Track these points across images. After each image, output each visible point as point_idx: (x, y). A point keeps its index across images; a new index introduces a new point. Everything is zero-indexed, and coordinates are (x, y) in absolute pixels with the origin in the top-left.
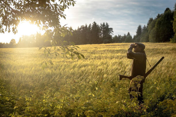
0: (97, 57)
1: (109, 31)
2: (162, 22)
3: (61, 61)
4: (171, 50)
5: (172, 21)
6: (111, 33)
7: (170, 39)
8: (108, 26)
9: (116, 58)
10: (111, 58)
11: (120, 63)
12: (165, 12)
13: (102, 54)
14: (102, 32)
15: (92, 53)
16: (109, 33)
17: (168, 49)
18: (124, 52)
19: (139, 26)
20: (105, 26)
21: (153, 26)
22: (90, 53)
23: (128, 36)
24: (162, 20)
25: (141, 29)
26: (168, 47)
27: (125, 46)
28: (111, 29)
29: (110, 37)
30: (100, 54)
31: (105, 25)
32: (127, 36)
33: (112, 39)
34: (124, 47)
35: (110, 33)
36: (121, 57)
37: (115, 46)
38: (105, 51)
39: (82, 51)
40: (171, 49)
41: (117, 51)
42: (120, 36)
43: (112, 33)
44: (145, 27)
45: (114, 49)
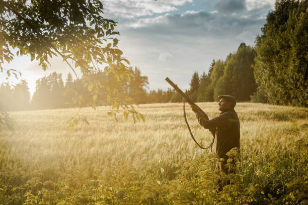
0: (129, 128)
1: (142, 82)
2: (235, 66)
3: (62, 135)
4: (255, 115)
5: (252, 66)
6: (145, 86)
7: (251, 97)
8: (139, 72)
9: (164, 129)
10: (155, 129)
11: (175, 136)
12: (239, 49)
14: (128, 83)
16: (142, 86)
17: (251, 113)
18: (175, 118)
19: (195, 74)
21: (220, 73)
24: (235, 64)
25: (198, 79)
26: (250, 109)
28: (146, 78)
29: (144, 92)
31: (134, 71)
33: (146, 97)
34: (173, 110)
35: (144, 85)
36: (173, 127)
37: (156, 109)
39: (98, 118)
41: (163, 116)
42: (160, 92)
43: (147, 85)
44: (204, 76)
45: (157, 113)
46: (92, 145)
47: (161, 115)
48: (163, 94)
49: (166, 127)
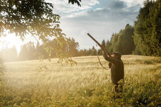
0: (68, 69)
1: (76, 45)
4: (135, 61)
5: (133, 36)
7: (133, 52)
8: (74, 40)
9: (87, 69)
10: (83, 70)
11: (92, 74)
12: (126, 27)
14: (68, 46)
16: (76, 47)
17: (132, 60)
18: (93, 64)
19: (103, 41)
21: (116, 40)
24: (124, 35)
25: (105, 43)
26: (132, 59)
28: (77, 43)
29: (76, 51)
31: (71, 39)
32: (92, 49)
34: (92, 60)
36: (91, 68)
37: (83, 59)
39: (52, 64)
40: (135, 60)
41: (86, 63)
42: (85, 50)
43: (78, 47)
44: (108, 42)
46: (49, 79)
47: (85, 62)
48: (87, 51)
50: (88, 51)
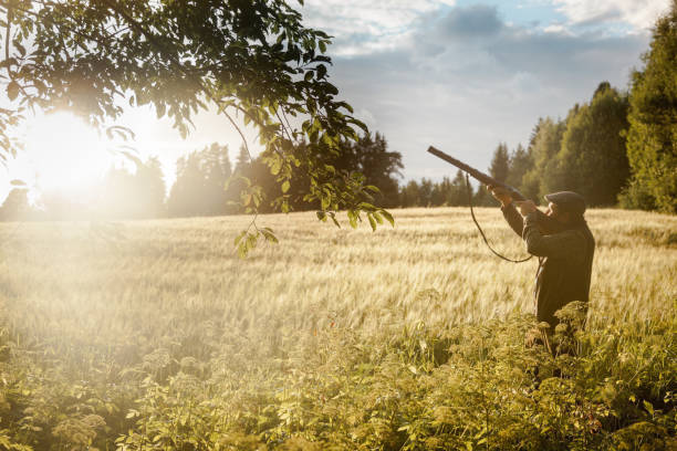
0: (359, 257)
1: (390, 163)
2: (586, 132)
3: (224, 268)
4: (628, 235)
5: (623, 133)
6: (396, 171)
7: (620, 197)
8: (383, 144)
9: (430, 260)
10: (414, 259)
11: (454, 276)
12: (595, 96)
13: (373, 245)
14: (360, 166)
15: (335, 242)
16: (389, 172)
17: (616, 231)
18: (455, 238)
19: (500, 148)
20: (372, 144)
21: (554, 146)
22: (326, 240)
23: (458, 184)
24: (587, 128)
25: (507, 159)
26: (614, 223)
27: (453, 219)
28: (397, 156)
29: (392, 185)
30: (369, 247)
31: (374, 140)
32: (455, 182)
33: (397, 196)
34: (453, 222)
35: (392, 170)
36: (449, 257)
37: (417, 219)
38: (383, 235)
39: (297, 235)
40: (629, 229)
41: (430, 235)
42: (427, 185)
43: (400, 170)
44: (520, 152)
45: (417, 227)
46: (282, 288)
47: (425, 231)
48: (433, 189)
49: (437, 257)
50: (440, 190)
